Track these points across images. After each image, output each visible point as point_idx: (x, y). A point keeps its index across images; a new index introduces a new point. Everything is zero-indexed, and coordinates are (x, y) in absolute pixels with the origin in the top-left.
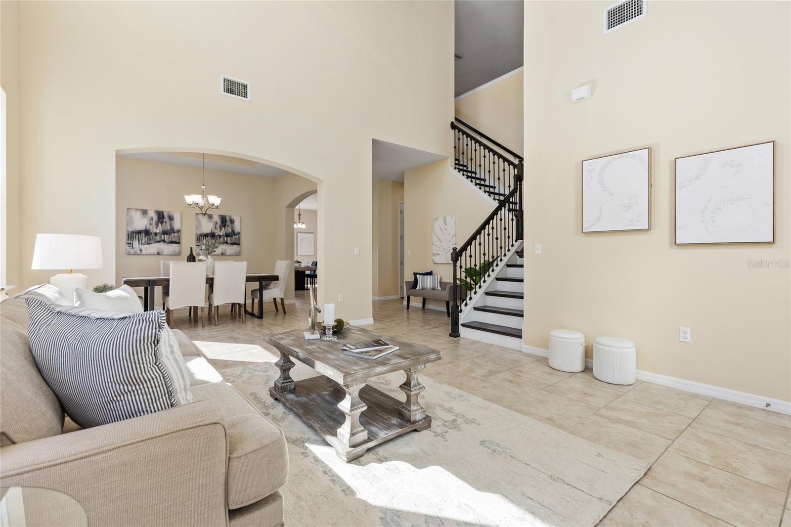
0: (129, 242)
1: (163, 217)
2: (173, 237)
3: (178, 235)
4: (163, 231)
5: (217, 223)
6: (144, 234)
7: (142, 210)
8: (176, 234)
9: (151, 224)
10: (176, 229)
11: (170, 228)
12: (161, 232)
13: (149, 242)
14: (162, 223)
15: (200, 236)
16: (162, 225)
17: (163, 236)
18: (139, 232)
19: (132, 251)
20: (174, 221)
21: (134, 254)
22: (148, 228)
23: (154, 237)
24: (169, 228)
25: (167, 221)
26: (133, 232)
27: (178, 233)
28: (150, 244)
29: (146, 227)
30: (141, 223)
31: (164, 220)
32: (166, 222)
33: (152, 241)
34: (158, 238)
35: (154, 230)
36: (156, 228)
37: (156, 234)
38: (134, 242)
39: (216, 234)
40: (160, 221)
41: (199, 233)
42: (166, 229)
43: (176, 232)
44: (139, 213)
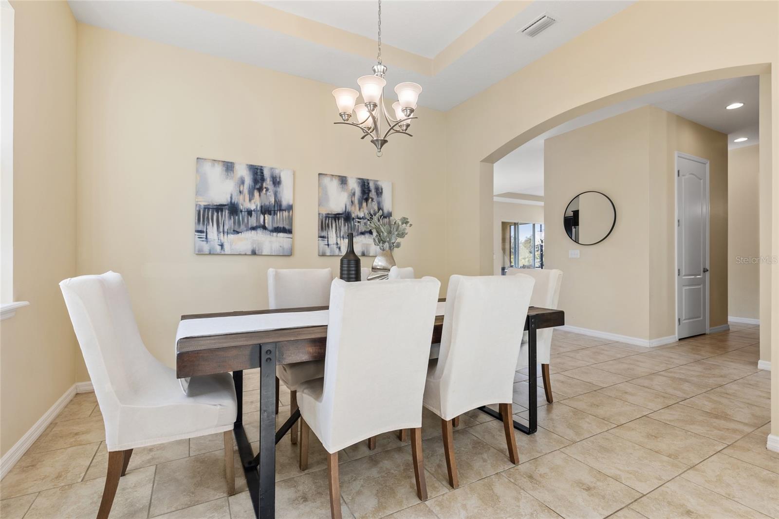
0: (200, 228)
1: (263, 179)
2: (280, 219)
3: (289, 216)
4: (261, 207)
5: (354, 194)
6: (227, 211)
7: (224, 162)
8: (285, 214)
9: (240, 192)
10: (284, 203)
11: (275, 201)
12: (259, 208)
13: (237, 229)
14: (260, 190)
15: (326, 217)
16: (260, 195)
17: (262, 217)
18: (219, 208)
19: (206, 248)
20: (281, 186)
21: (210, 254)
22: (235, 200)
23: (246, 220)
24: (272, 200)
25: (269, 187)
26: (207, 208)
27: (289, 212)
28: (238, 233)
29: (231, 198)
30: (221, 190)
31: (264, 185)
32: (267, 190)
33: (243, 227)
34: (253, 221)
35: (246, 204)
36: (250, 200)
37: (250, 213)
38: (210, 228)
39: (353, 216)
40: (258, 186)
41: (324, 212)
42: (267, 203)
43: (285, 210)
44: (219, 169)
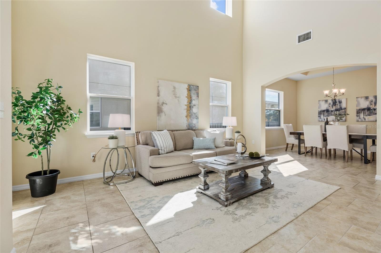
0: (319, 116)
1: (336, 102)
2: (342, 112)
3: (344, 111)
4: (335, 109)
5: (372, 101)
6: (326, 112)
7: (325, 100)
8: (343, 110)
9: (329, 106)
10: (343, 108)
11: (340, 107)
12: (335, 110)
13: (328, 115)
14: (335, 105)
15: (359, 110)
16: (335, 106)
17: (336, 112)
18: (324, 111)
19: (320, 120)
20: (342, 103)
21: (321, 121)
22: (328, 108)
23: (331, 113)
24: (339, 107)
25: (338, 104)
26: (321, 111)
27: (344, 110)
28: (329, 116)
29: (327, 108)
30: (324, 107)
31: (336, 104)
32: (337, 105)
33: (330, 115)
34: (333, 113)
35: (331, 109)
36: (332, 108)
37: (332, 111)
38: (321, 116)
39: (372, 108)
40: (334, 104)
41: (358, 108)
42: (337, 108)
43: (343, 109)
44: (324, 102)
